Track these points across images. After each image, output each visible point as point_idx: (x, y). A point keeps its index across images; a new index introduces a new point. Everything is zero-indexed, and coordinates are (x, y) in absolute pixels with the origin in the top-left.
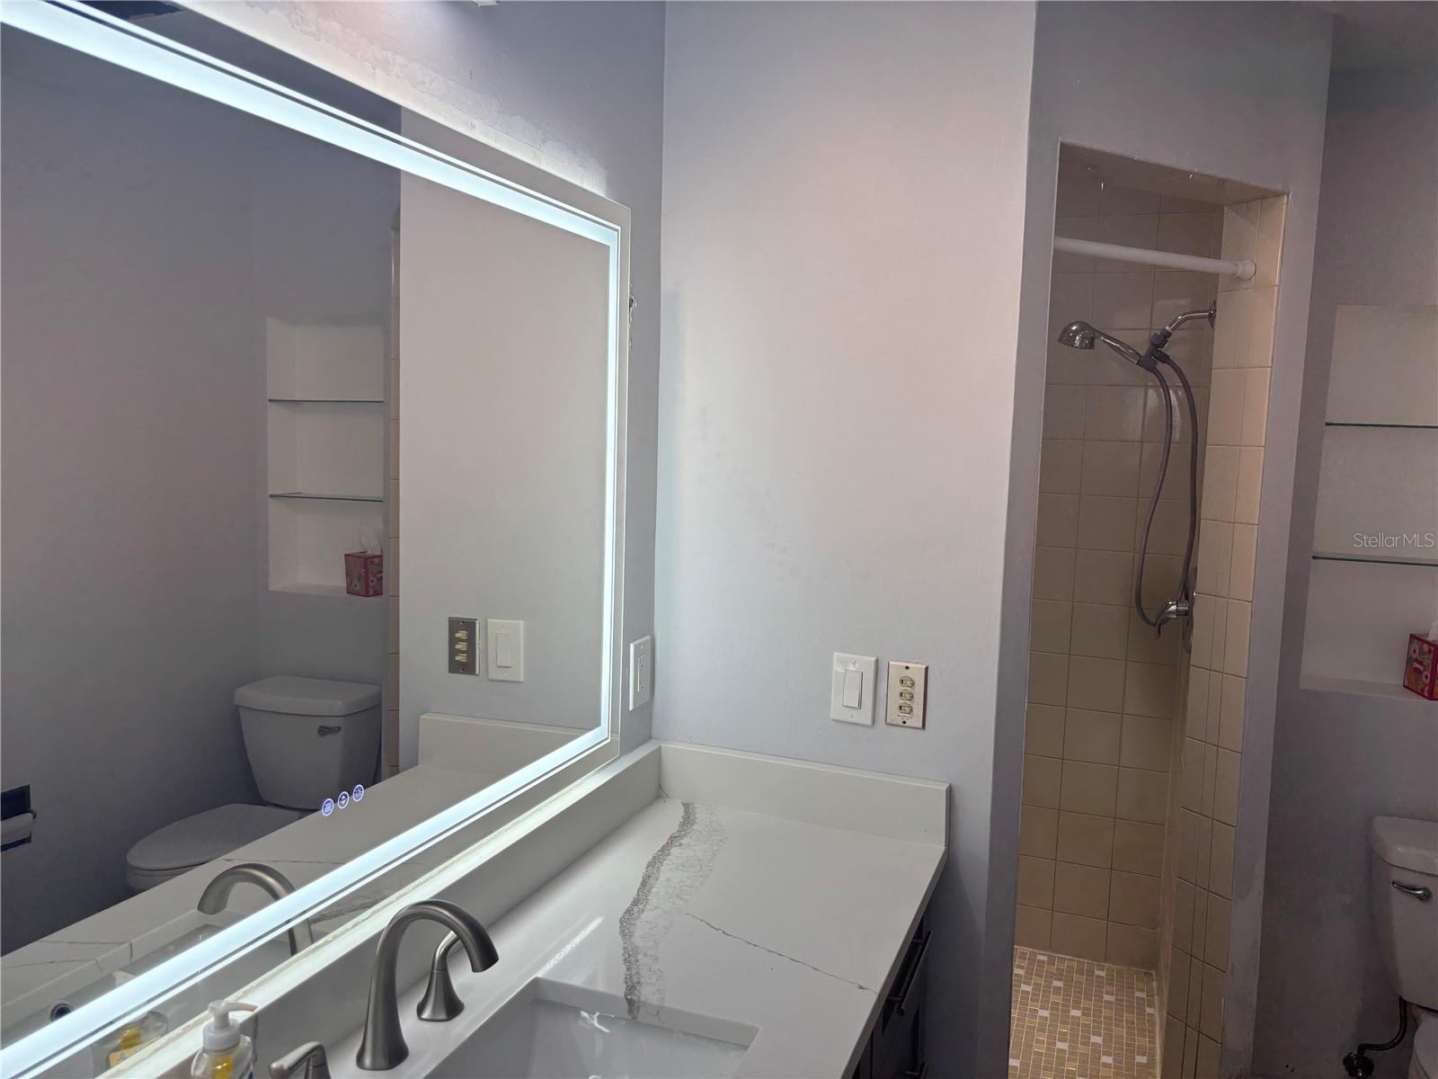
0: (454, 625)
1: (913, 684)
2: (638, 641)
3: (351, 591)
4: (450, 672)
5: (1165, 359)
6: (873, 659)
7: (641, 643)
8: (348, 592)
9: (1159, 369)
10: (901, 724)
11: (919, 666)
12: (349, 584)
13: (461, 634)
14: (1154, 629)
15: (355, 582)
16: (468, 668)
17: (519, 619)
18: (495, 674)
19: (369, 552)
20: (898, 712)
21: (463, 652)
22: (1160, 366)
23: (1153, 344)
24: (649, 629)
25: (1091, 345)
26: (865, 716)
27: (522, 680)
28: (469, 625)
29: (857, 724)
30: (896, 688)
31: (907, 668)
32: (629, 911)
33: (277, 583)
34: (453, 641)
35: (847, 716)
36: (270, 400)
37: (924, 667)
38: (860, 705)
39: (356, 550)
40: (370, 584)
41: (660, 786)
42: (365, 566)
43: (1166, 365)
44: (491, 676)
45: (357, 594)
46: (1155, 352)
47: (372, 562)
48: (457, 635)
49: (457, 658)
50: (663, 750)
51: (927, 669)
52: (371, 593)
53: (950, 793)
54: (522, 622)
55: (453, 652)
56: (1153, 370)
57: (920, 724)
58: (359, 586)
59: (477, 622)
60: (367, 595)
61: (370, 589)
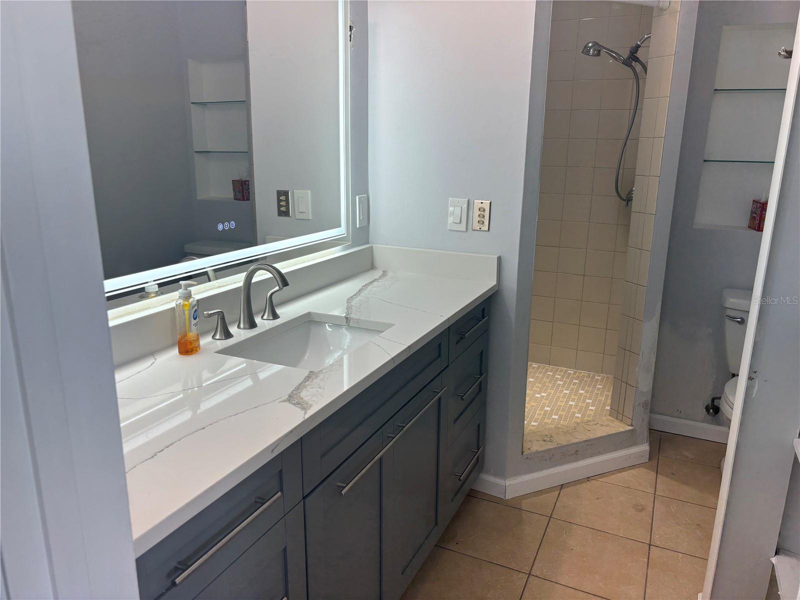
0: (280, 193)
1: (484, 210)
2: (360, 196)
3: (236, 199)
4: (279, 216)
5: (637, 60)
6: (467, 200)
7: (362, 197)
8: (235, 199)
9: (634, 66)
10: (479, 229)
11: (487, 201)
12: (235, 196)
13: (282, 198)
14: (625, 203)
15: (237, 194)
16: (286, 214)
17: (308, 190)
18: (299, 216)
19: (244, 179)
20: (477, 224)
21: (284, 206)
22: (634, 63)
23: (631, 52)
24: (366, 191)
25: (599, 54)
26: (463, 227)
27: (311, 218)
28: (286, 193)
29: (459, 231)
30: (477, 213)
31: (482, 203)
32: (351, 297)
33: (201, 195)
34: (279, 201)
35: (455, 227)
36: (192, 103)
37: (489, 202)
38: (461, 221)
39: (237, 179)
40: (245, 195)
41: (373, 264)
42: (242, 185)
43: (637, 63)
44: (297, 218)
45: (239, 200)
46: (632, 57)
47: (245, 184)
48: (281, 198)
49: (281, 209)
50: (373, 247)
51: (491, 203)
52: (245, 199)
53: (499, 259)
54: (309, 192)
55: (279, 206)
56: (630, 66)
57: (487, 229)
58: (240, 196)
59: (290, 192)
60: (243, 200)
61: (245, 197)
